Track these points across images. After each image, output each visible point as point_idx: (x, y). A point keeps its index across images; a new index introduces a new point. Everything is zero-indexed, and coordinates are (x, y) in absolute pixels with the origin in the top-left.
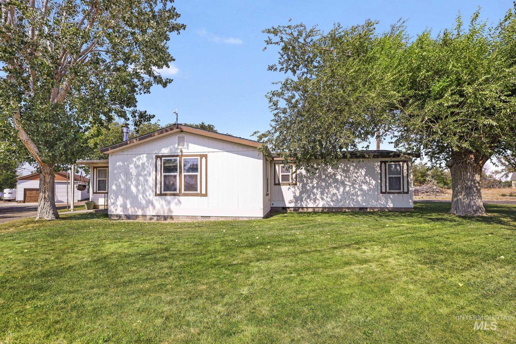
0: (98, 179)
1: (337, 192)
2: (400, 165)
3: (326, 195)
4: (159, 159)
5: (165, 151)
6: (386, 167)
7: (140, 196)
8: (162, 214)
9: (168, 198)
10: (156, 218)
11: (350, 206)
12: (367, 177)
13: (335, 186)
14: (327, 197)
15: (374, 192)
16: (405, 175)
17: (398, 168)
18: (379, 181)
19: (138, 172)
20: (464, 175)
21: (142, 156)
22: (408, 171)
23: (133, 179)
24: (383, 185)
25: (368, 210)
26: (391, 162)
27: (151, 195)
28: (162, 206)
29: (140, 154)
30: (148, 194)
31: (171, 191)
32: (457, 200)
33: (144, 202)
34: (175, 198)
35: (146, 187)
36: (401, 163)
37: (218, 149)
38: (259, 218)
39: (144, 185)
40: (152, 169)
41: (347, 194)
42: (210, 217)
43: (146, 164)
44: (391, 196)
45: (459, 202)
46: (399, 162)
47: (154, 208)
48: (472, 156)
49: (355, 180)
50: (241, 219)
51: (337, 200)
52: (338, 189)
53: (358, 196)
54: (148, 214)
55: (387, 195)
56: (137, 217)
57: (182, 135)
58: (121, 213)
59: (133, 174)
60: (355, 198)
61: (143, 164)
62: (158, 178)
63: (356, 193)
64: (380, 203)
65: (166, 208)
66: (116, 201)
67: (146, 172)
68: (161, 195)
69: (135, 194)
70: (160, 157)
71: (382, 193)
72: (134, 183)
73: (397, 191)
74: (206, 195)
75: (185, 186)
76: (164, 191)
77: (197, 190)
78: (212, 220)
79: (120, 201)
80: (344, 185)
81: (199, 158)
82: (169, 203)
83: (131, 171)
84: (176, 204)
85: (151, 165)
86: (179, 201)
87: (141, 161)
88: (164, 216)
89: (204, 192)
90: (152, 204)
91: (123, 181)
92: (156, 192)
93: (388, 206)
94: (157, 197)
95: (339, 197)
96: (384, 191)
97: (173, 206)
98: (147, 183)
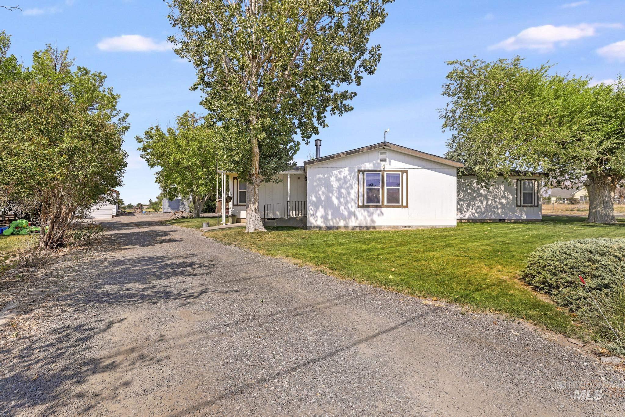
0: (239, 191)
1: (481, 205)
2: (532, 182)
3: (471, 207)
4: (361, 173)
5: (368, 166)
6: (521, 183)
7: (342, 208)
8: (364, 224)
9: (371, 209)
10: (358, 228)
11: (492, 218)
12: (506, 193)
13: (479, 199)
14: (472, 209)
15: (511, 205)
16: (536, 191)
17: (531, 185)
18: (516, 196)
19: (340, 184)
20: (602, 192)
21: (343, 169)
22: (538, 188)
23: (334, 192)
24: (519, 199)
25: (506, 221)
26: (526, 179)
27: (353, 207)
28: (365, 217)
29: (341, 168)
30: (349, 206)
31: (374, 203)
32: (596, 212)
33: (346, 213)
34: (377, 210)
35: (348, 199)
36: (533, 181)
37: (418, 166)
38: (453, 227)
39: (346, 197)
40: (354, 182)
41: (489, 207)
42: (410, 226)
43: (348, 177)
44: (525, 209)
45: (598, 213)
46: (531, 180)
47: (357, 219)
48: (610, 178)
49: (496, 195)
50: (438, 227)
51: (481, 212)
52: (482, 202)
53: (498, 209)
54: (350, 224)
55: (522, 208)
56: (338, 227)
57: (383, 151)
58: (322, 224)
59: (334, 186)
60: (496, 210)
61: (345, 177)
62: (361, 190)
63: (497, 206)
64: (516, 216)
65: (369, 219)
66: (316, 212)
67: (348, 185)
68: (363, 206)
69: (337, 205)
70: (363, 172)
71: (517, 206)
72: (335, 194)
73: (529, 205)
74: (407, 207)
75: (387, 199)
76: (367, 203)
77: (399, 203)
78: (412, 228)
79: (321, 212)
80: (487, 199)
81: (401, 173)
82: (371, 214)
83: (332, 183)
84: (379, 215)
85: (353, 179)
86: (381, 212)
87: (343, 175)
88: (366, 226)
89: (405, 204)
90: (355, 215)
91: (323, 193)
92: (358, 205)
93: (522, 218)
94: (360, 209)
95: (483, 209)
96: (519, 204)
97: (375, 217)
98: (349, 195)
